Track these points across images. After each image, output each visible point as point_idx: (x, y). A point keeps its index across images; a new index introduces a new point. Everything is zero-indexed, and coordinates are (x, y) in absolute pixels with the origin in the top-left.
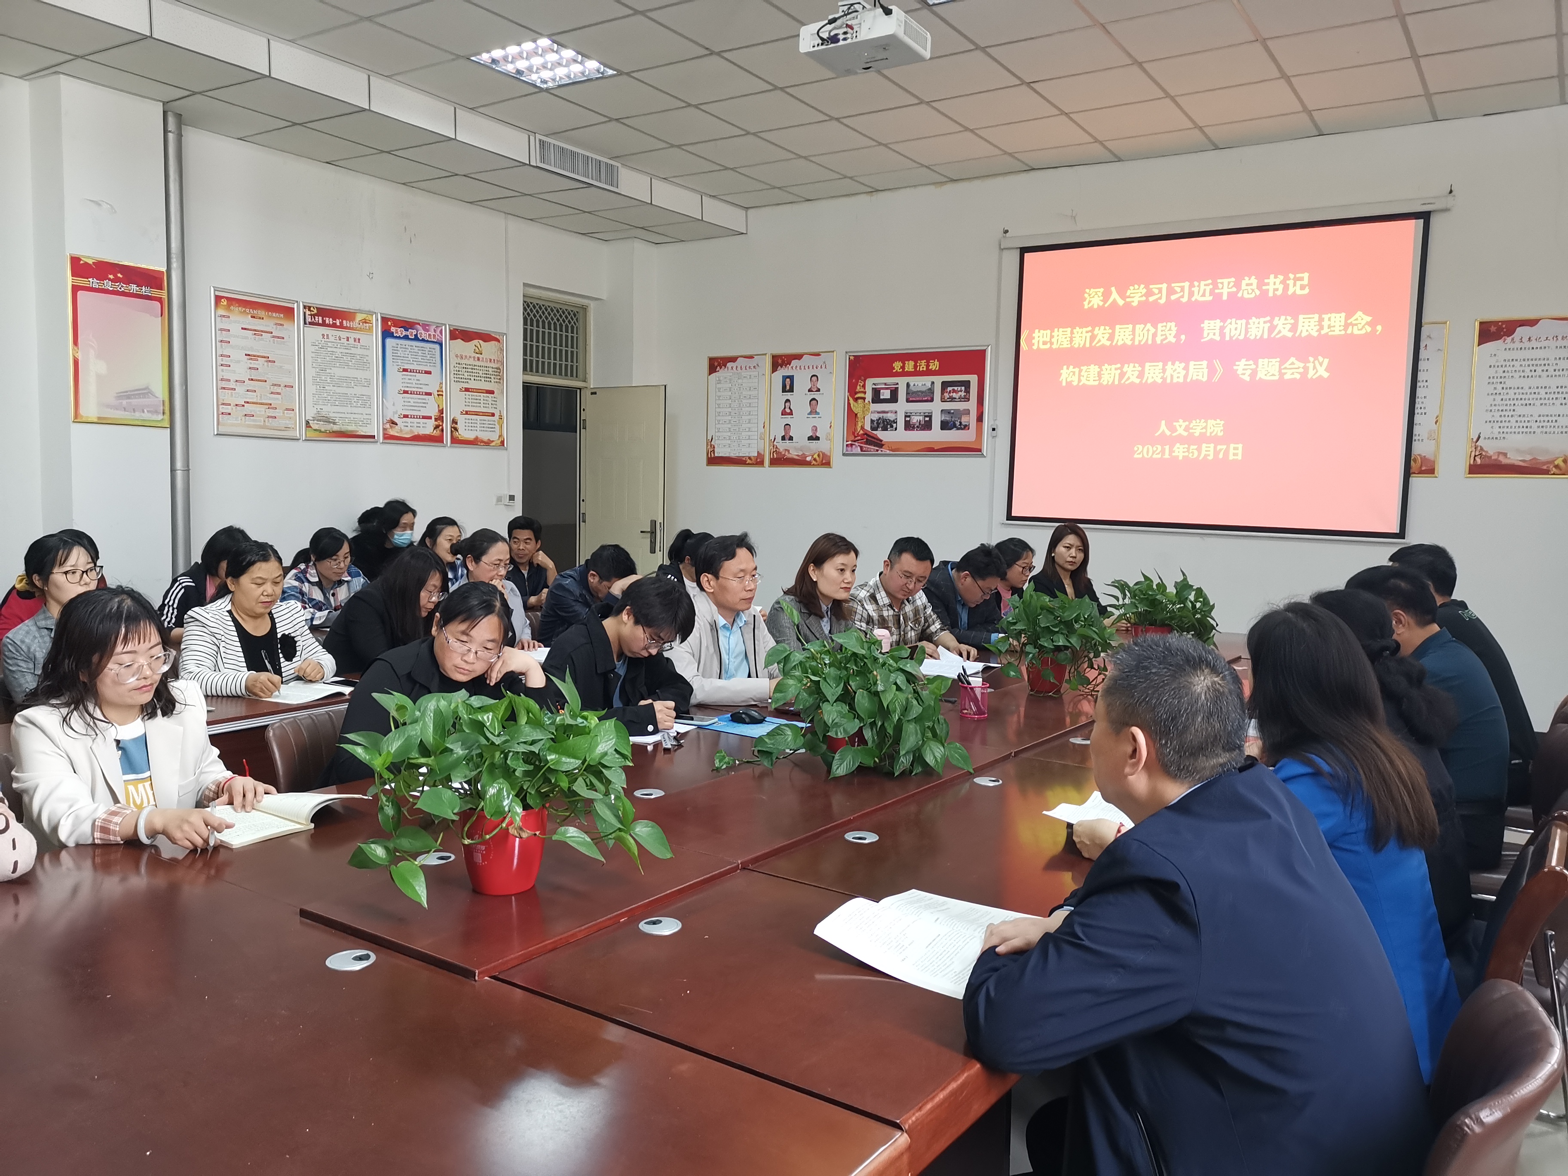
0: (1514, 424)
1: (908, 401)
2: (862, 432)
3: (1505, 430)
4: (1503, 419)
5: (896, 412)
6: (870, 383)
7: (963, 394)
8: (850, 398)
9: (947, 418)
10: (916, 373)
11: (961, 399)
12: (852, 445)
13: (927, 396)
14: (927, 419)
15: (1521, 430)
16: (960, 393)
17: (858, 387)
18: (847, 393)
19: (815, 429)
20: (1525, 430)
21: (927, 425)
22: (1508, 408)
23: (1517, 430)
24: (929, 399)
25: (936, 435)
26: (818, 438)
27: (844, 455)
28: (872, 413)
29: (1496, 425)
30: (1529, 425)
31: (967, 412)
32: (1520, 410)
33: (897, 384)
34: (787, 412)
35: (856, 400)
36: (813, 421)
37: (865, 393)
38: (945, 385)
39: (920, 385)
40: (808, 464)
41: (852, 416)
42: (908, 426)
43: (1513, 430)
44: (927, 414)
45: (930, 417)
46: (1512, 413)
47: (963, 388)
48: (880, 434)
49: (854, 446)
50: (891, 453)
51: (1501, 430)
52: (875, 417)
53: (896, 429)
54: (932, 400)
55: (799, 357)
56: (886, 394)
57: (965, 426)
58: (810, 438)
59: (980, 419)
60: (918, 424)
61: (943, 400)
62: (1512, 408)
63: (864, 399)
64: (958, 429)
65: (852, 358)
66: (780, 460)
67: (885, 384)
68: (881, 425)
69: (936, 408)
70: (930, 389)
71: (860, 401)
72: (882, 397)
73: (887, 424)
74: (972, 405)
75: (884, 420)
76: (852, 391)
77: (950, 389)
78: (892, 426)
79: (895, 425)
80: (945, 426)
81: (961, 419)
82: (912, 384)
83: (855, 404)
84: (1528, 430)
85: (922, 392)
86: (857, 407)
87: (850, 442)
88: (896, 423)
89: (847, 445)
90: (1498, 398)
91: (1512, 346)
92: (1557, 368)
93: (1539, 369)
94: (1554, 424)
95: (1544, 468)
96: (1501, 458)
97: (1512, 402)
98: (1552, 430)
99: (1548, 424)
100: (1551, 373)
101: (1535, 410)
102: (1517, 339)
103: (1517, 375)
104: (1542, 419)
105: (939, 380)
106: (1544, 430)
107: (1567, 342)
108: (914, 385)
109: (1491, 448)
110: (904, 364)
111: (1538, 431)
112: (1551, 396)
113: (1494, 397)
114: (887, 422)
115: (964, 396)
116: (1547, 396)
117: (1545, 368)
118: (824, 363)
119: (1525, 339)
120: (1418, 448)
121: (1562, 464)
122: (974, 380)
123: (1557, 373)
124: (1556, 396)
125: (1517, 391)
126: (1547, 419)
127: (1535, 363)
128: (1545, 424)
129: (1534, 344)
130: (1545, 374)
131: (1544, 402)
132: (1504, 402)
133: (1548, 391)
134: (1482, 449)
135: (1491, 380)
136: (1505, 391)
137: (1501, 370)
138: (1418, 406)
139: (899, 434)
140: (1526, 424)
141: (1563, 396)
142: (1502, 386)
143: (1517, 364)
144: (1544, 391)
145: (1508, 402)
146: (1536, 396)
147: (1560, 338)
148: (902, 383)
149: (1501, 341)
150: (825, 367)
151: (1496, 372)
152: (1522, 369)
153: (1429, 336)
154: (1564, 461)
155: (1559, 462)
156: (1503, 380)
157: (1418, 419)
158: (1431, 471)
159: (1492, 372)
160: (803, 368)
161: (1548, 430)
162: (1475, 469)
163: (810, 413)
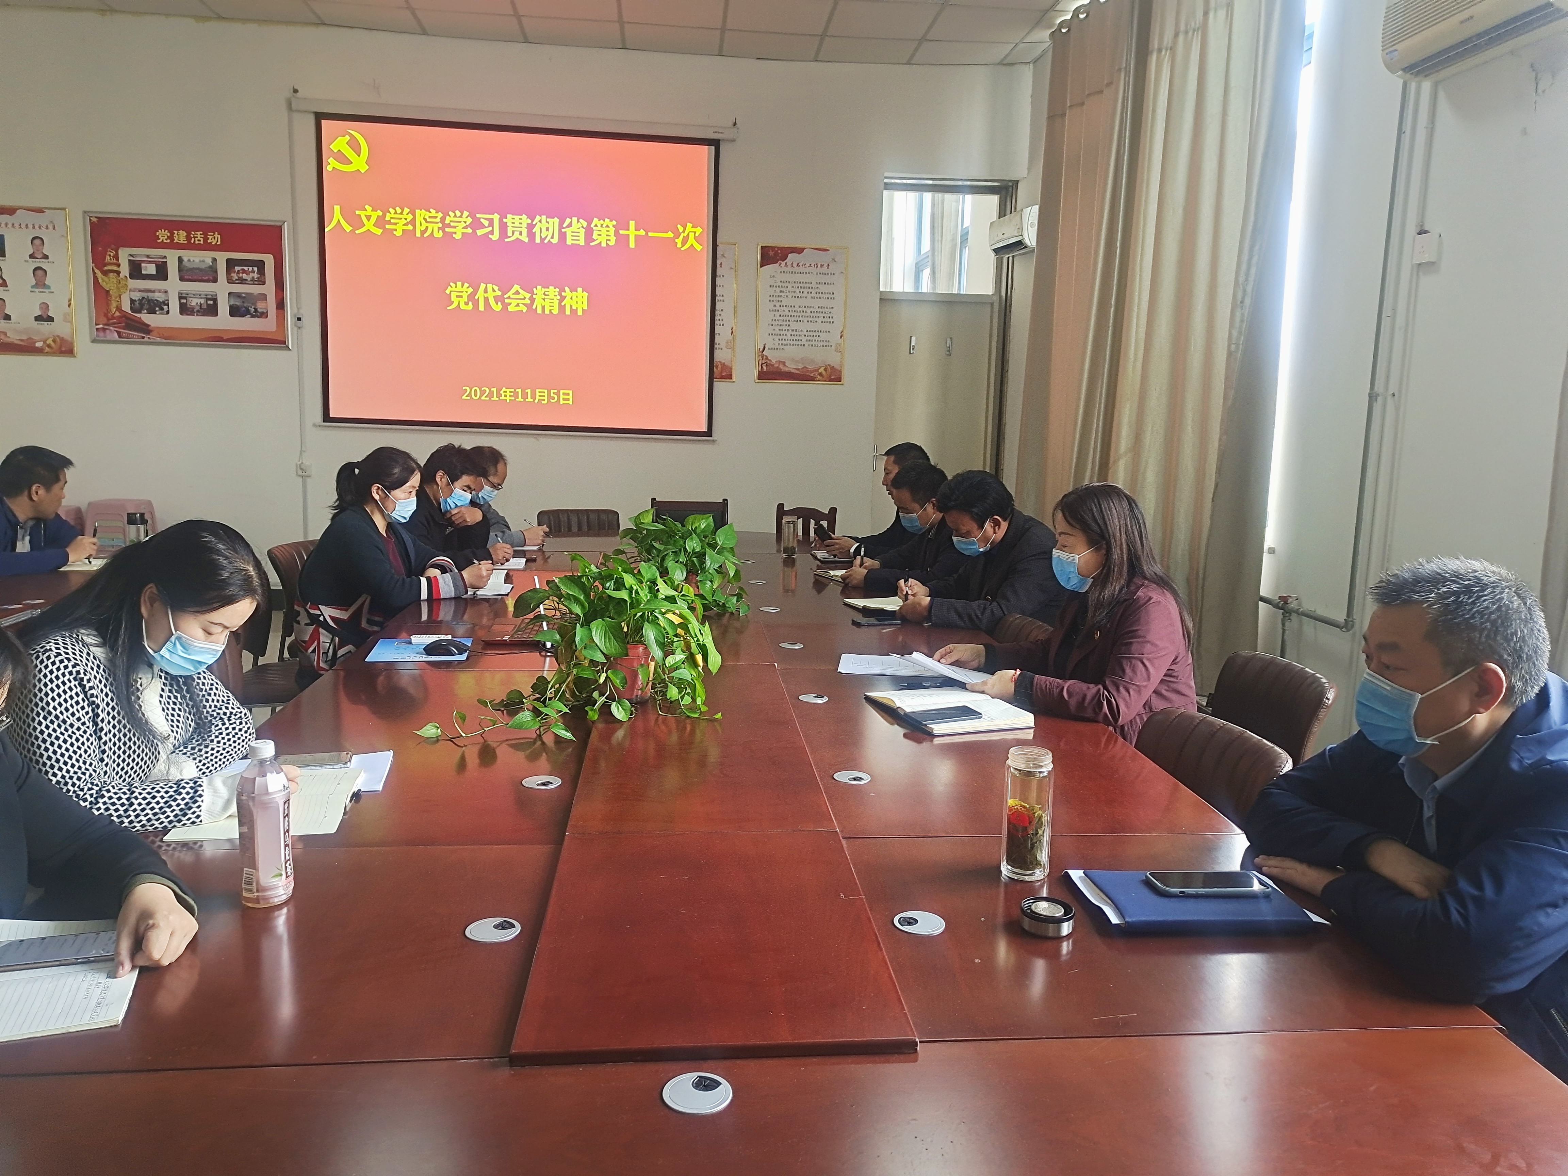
0: (789, 337)
1: (182, 279)
2: (117, 314)
3: (783, 342)
4: (782, 333)
5: (166, 292)
6: (124, 255)
7: (256, 276)
8: (96, 271)
9: (237, 302)
10: (189, 246)
11: (253, 282)
12: (104, 330)
13: (209, 275)
14: (211, 302)
15: (794, 342)
16: (252, 275)
17: (108, 257)
18: (92, 265)
19: (45, 306)
20: (797, 343)
21: (211, 310)
22: (784, 323)
23: (792, 343)
24: (211, 278)
25: (223, 321)
26: (51, 319)
27: (94, 341)
28: (131, 290)
29: (777, 338)
30: (800, 338)
31: (264, 297)
32: (794, 326)
33: (165, 257)
35: (106, 273)
36: (40, 297)
37: (119, 266)
38: (231, 264)
39: (197, 260)
40: (39, 351)
41: (101, 295)
42: (185, 309)
43: (789, 342)
44: (210, 297)
45: (215, 300)
46: (787, 328)
47: (255, 269)
48: (146, 317)
49: (108, 331)
50: (164, 341)
51: (781, 342)
52: (137, 296)
53: (168, 312)
54: (215, 280)
55: (12, 211)
56: (151, 269)
57: (262, 313)
58: (38, 318)
59: (281, 305)
60: (198, 308)
61: (230, 281)
62: (788, 323)
63: (118, 273)
64: (253, 316)
65: (93, 219)
67: (148, 256)
68: (146, 306)
69: (222, 290)
70: (211, 267)
71: (111, 275)
72: (143, 272)
73: (156, 306)
74: (269, 288)
75: (150, 301)
76: (98, 260)
77: (237, 268)
78: (162, 309)
79: (165, 307)
80: (234, 311)
81: (254, 304)
82: (185, 259)
83: (105, 279)
84: (800, 343)
85: (201, 270)
86: (108, 283)
87: (101, 326)
88: (168, 305)
89: (97, 329)
90: (777, 314)
91: (786, 269)
92: (818, 291)
93: (806, 291)
94: (817, 339)
95: (812, 375)
96: (781, 367)
97: (788, 318)
98: (816, 343)
99: (814, 339)
100: (814, 294)
101: (804, 326)
102: (789, 264)
103: (790, 295)
104: (809, 334)
105: (222, 257)
106: (811, 343)
107: (824, 270)
108: (189, 260)
109: (773, 357)
110: (172, 234)
111: (807, 344)
112: (815, 315)
113: (774, 313)
114: (154, 303)
115: (258, 278)
116: (812, 315)
117: (810, 290)
118: (52, 222)
119: (795, 265)
120: (719, 356)
121: (824, 372)
122: (269, 260)
123: (818, 295)
124: (818, 314)
125: (791, 309)
126: (812, 334)
127: (802, 285)
128: (811, 338)
129: (801, 269)
130: (809, 296)
131: (810, 319)
132: (782, 318)
133: (813, 310)
134: (767, 358)
135: (771, 299)
136: (782, 308)
137: (778, 290)
138: (717, 318)
139: (174, 319)
140: (797, 338)
141: (823, 315)
142: (780, 303)
143: (790, 286)
144: (809, 310)
145: (784, 318)
146: (804, 314)
147: (819, 265)
148: (172, 257)
149: (777, 264)
150: (54, 228)
151: (775, 291)
152: (794, 289)
153: (723, 256)
154: (826, 370)
155: (822, 370)
156: (780, 299)
157: (718, 329)
158: (730, 377)
159: (771, 291)
160: (17, 225)
161: (813, 343)
162: (762, 375)
163: (37, 285)
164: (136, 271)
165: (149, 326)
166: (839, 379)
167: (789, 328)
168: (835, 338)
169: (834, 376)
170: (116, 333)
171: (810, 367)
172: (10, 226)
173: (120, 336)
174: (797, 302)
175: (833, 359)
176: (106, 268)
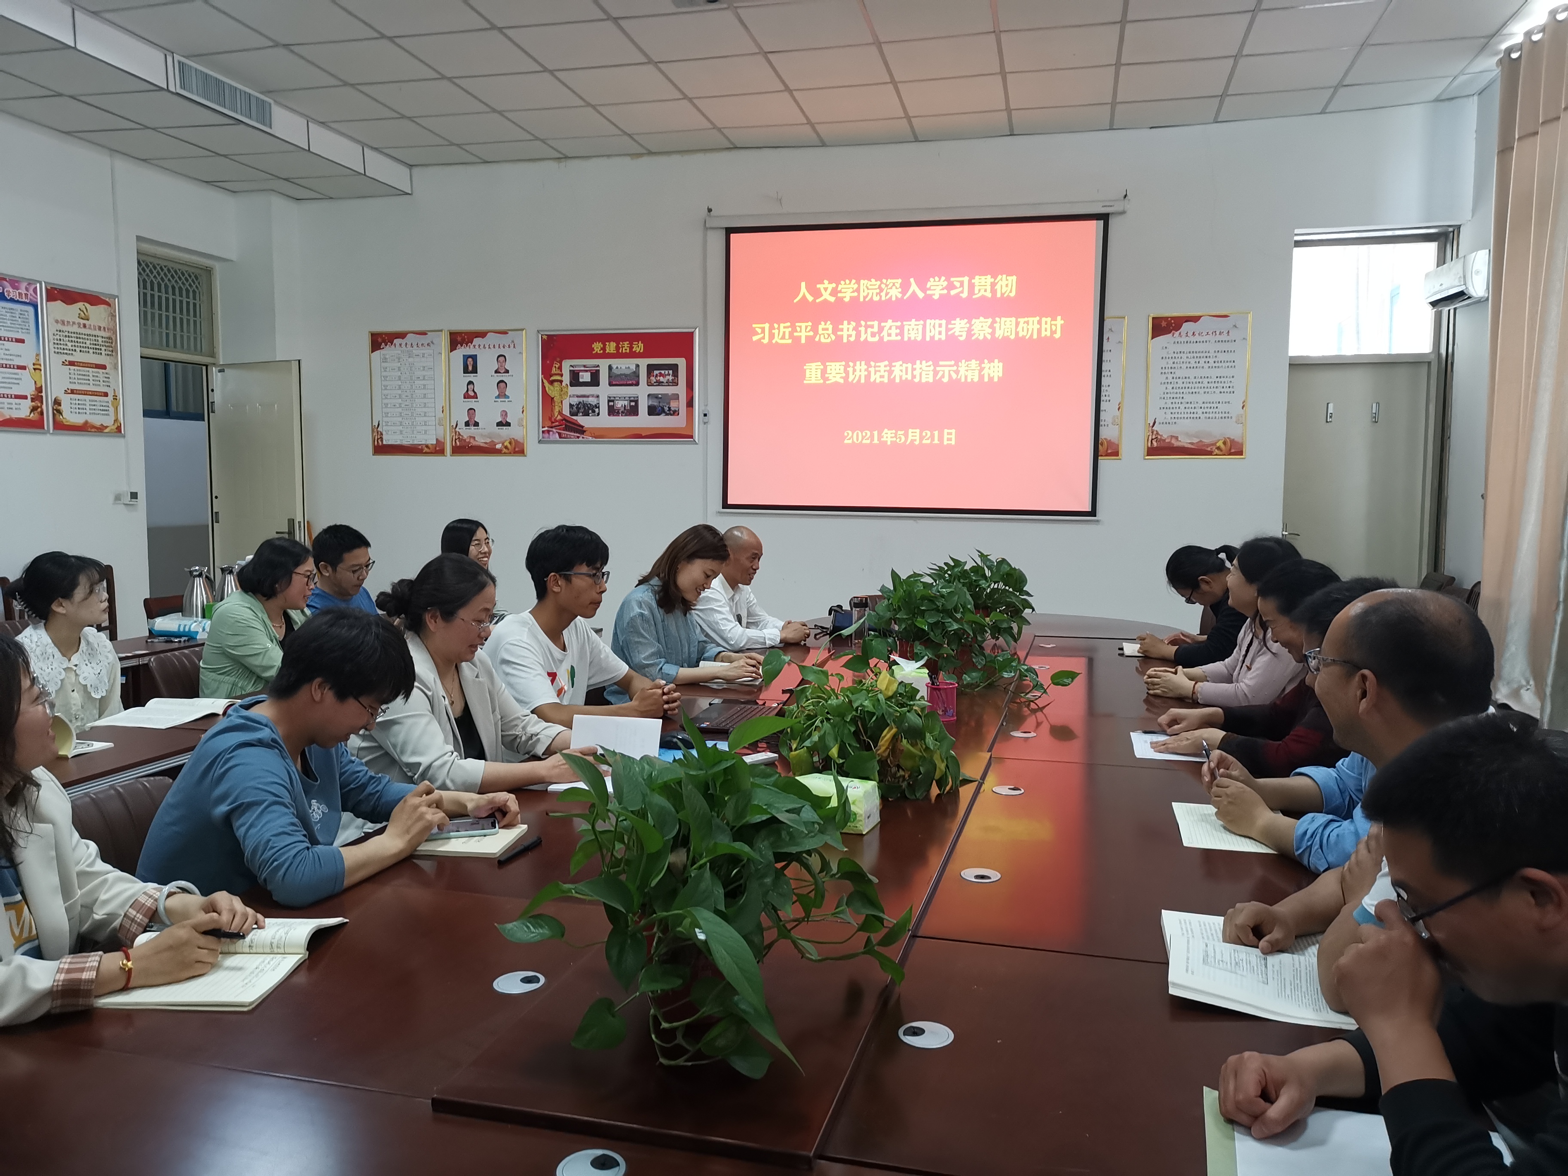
0: (1182, 410)
1: (611, 384)
2: (559, 417)
3: (1176, 416)
4: (1174, 406)
5: (598, 397)
6: (567, 365)
7: (671, 378)
9: (655, 403)
10: (618, 355)
11: (669, 384)
12: (548, 432)
13: (632, 380)
14: (633, 404)
15: (1189, 415)
16: (668, 377)
17: (554, 369)
18: (541, 377)
19: (505, 414)
20: (1192, 415)
21: (633, 411)
22: (1178, 396)
23: (1186, 416)
24: (634, 382)
25: (643, 420)
26: (508, 424)
27: (540, 442)
28: (570, 396)
29: (1169, 411)
30: (1195, 411)
31: (676, 397)
32: (1188, 398)
33: (598, 366)
34: (470, 395)
35: (552, 383)
36: (502, 405)
37: (562, 375)
38: (651, 368)
39: (624, 368)
40: (498, 452)
41: (548, 401)
42: (612, 411)
43: (1182, 416)
44: (632, 399)
45: (636, 402)
46: (1180, 400)
47: (671, 372)
48: (581, 420)
49: (551, 433)
50: (594, 439)
51: (1173, 416)
52: (575, 401)
53: (598, 414)
54: (637, 384)
55: (482, 334)
56: (586, 377)
57: (675, 412)
58: (499, 424)
59: (690, 404)
60: (622, 409)
61: (649, 384)
62: (1181, 396)
63: (561, 382)
64: (667, 414)
65: (545, 337)
66: (463, 448)
67: (585, 366)
68: (582, 410)
69: (642, 392)
70: (634, 372)
71: (556, 384)
72: (581, 380)
73: (588, 409)
74: (681, 389)
75: (585, 405)
76: (547, 372)
77: (656, 372)
78: (594, 412)
79: (597, 410)
80: (652, 411)
81: (669, 403)
82: (614, 367)
83: (551, 387)
84: (1195, 415)
85: (626, 375)
86: (553, 391)
87: (546, 429)
88: (599, 408)
89: (543, 432)
90: (1170, 387)
91: (1179, 340)
92: (1216, 360)
93: (1202, 360)
94: (1215, 410)
95: (1209, 449)
96: (1173, 441)
97: (1181, 391)
98: (1214, 415)
99: (1211, 410)
100: (1212, 364)
101: (1201, 398)
102: (1183, 334)
103: (1184, 366)
104: (1206, 405)
105: (644, 363)
106: (1207, 415)
107: (1224, 337)
108: (617, 368)
109: (1165, 432)
110: (605, 345)
111: (1202, 416)
112: (1212, 385)
113: (1166, 385)
114: (588, 407)
115: (673, 380)
116: (1209, 385)
117: (1207, 360)
118: (513, 342)
119: (1190, 334)
120: (1104, 433)
121: (1222, 446)
122: (681, 362)
123: (1216, 364)
124: (1216, 385)
125: (1185, 380)
126: (1209, 405)
127: (1198, 355)
128: (1208, 410)
129: (1197, 338)
130: (1206, 365)
131: (1207, 390)
132: (1175, 391)
133: (1210, 380)
134: (1157, 433)
135: (1163, 371)
136: (1175, 380)
137: (1171, 361)
138: (1103, 394)
139: (602, 420)
140: (1192, 411)
141: (1222, 385)
142: (1173, 375)
143: (1184, 356)
144: (1206, 380)
145: (1178, 391)
146: (1200, 385)
147: (1218, 333)
148: (603, 365)
149: (1171, 335)
150: (514, 347)
151: (1167, 363)
152: (1188, 360)
153: (1111, 330)
154: (1225, 443)
155: (1220, 444)
156: (1173, 371)
157: (1103, 405)
158: (1116, 454)
159: (1163, 363)
160: (487, 346)
161: (1211, 415)
162: (1152, 451)
163: (498, 397)
164: (575, 380)
165: (583, 427)
166: (1240, 453)
167: (1183, 401)
168: (1235, 409)
169: (1234, 449)
170: (557, 435)
171: (1206, 441)
172: (482, 347)
173: (560, 437)
174: (1191, 373)
175: (1233, 432)
176: (552, 378)
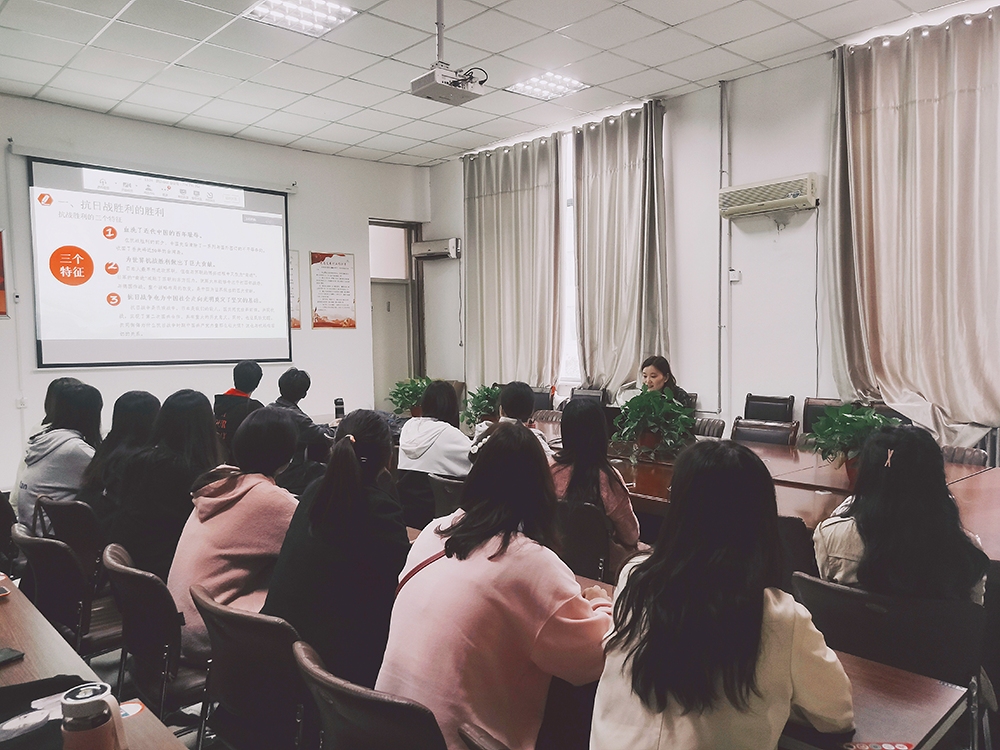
4: (324, 301)
15: (331, 306)
32: (331, 297)
43: (328, 306)
46: (327, 298)
51: (323, 306)
62: (327, 295)
84: (334, 306)
91: (324, 266)
92: (341, 278)
93: (335, 277)
95: (341, 324)
96: (324, 320)
98: (342, 306)
100: (339, 280)
101: (335, 297)
102: (325, 263)
103: (327, 280)
106: (339, 306)
107: (344, 266)
109: (321, 315)
112: (340, 291)
119: (329, 263)
120: (293, 315)
121: (347, 323)
125: (328, 287)
127: (333, 274)
129: (332, 265)
131: (338, 293)
132: (324, 293)
134: (317, 316)
135: (318, 282)
137: (321, 277)
141: (344, 291)
142: (323, 285)
143: (327, 274)
144: (337, 288)
146: (335, 290)
147: (340, 263)
149: (320, 263)
152: (329, 277)
153: (292, 257)
155: (345, 321)
156: (323, 282)
158: (299, 326)
159: (318, 278)
162: (316, 325)
166: (354, 326)
168: (351, 304)
169: (351, 325)
171: (340, 320)
174: (329, 284)
175: (351, 316)
